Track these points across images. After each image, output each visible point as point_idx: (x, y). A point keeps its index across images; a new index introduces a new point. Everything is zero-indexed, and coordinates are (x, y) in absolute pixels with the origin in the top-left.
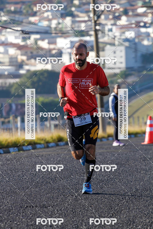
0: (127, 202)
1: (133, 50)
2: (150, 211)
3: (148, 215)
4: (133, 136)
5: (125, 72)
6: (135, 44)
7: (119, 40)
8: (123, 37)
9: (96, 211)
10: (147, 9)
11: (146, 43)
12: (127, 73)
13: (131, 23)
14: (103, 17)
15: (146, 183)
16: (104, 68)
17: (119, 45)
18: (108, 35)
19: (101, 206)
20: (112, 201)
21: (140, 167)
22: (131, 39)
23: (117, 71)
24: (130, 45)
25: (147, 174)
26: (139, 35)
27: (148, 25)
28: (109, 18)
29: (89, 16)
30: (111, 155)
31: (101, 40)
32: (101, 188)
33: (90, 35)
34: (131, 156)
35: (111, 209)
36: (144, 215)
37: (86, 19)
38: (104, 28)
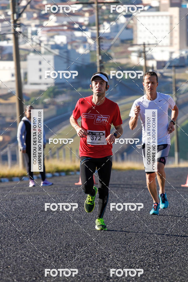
0: (55, 261)
1: (65, 60)
2: (86, 274)
3: (82, 279)
4: (63, 174)
5: (54, 88)
6: (68, 52)
7: (46, 47)
8: (51, 43)
9: (15, 274)
10: (83, 7)
11: (81, 51)
12: (57, 90)
13: (63, 24)
14: (24, 15)
15: (81, 236)
16: (26, 83)
17: (45, 53)
18: (32, 39)
19: (21, 266)
20: (35, 260)
21: (73, 214)
22: (62, 45)
23: (44, 88)
24: (60, 53)
25: (81, 224)
26: (72, 40)
27: (84, 28)
28: (32, 17)
29: (6, 14)
30: (34, 198)
31: (21, 46)
32: (21, 243)
33: (8, 39)
34: (61, 201)
35: (35, 270)
36: (77, 279)
37: (3, 17)
38: (27, 30)
